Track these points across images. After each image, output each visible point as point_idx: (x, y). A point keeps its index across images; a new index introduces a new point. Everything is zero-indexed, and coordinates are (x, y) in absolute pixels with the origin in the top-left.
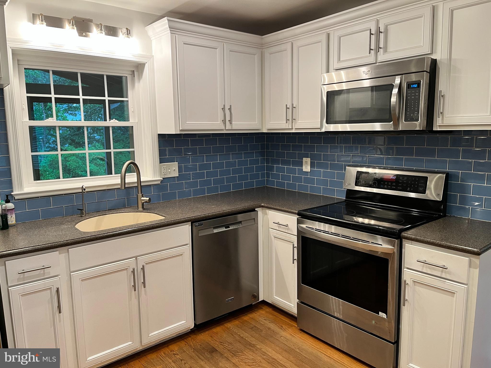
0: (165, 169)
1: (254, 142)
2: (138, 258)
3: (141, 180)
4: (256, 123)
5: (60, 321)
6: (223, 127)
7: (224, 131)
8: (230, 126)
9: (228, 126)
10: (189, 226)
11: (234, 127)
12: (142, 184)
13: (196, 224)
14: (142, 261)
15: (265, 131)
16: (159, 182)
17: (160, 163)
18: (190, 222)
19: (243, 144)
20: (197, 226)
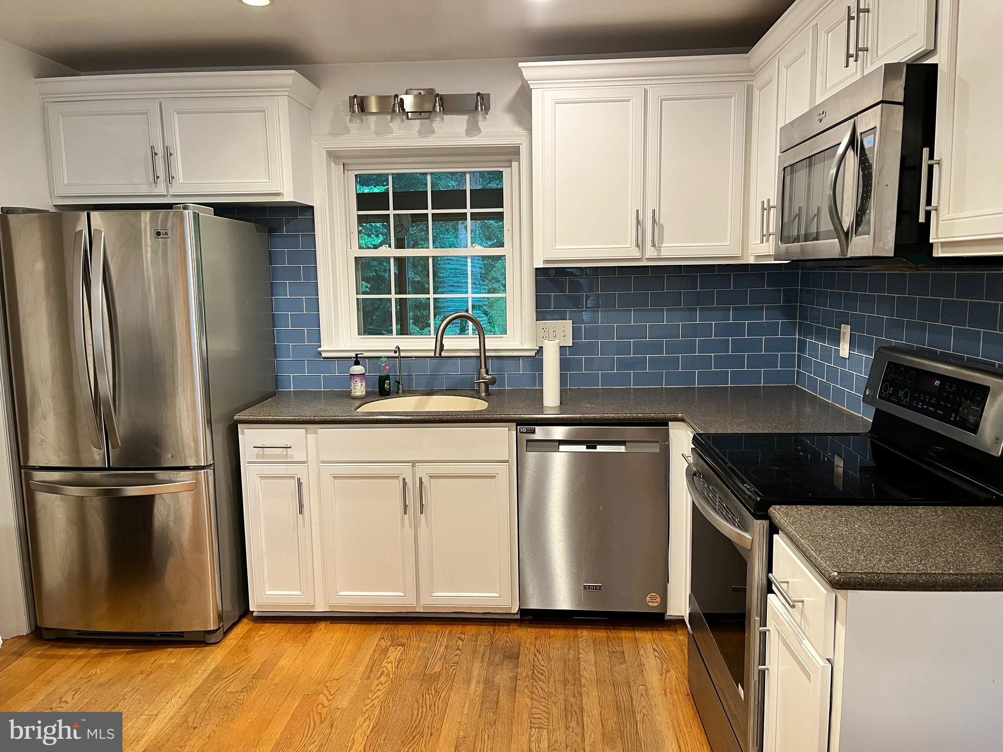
0: (546, 331)
1: (764, 286)
2: (417, 464)
3: (487, 348)
4: (728, 243)
5: (304, 526)
6: (638, 255)
7: (642, 261)
8: (654, 252)
9: (650, 252)
10: (509, 430)
11: (664, 254)
12: (487, 354)
13: (521, 429)
14: (422, 471)
15: (752, 261)
16: (533, 354)
17: (537, 320)
18: (514, 422)
19: (732, 289)
20: (523, 432)
